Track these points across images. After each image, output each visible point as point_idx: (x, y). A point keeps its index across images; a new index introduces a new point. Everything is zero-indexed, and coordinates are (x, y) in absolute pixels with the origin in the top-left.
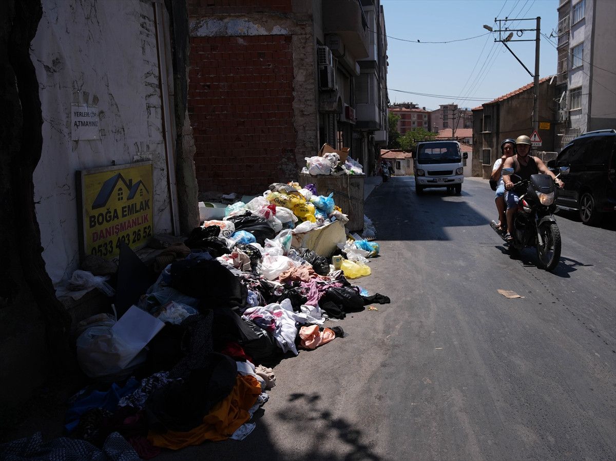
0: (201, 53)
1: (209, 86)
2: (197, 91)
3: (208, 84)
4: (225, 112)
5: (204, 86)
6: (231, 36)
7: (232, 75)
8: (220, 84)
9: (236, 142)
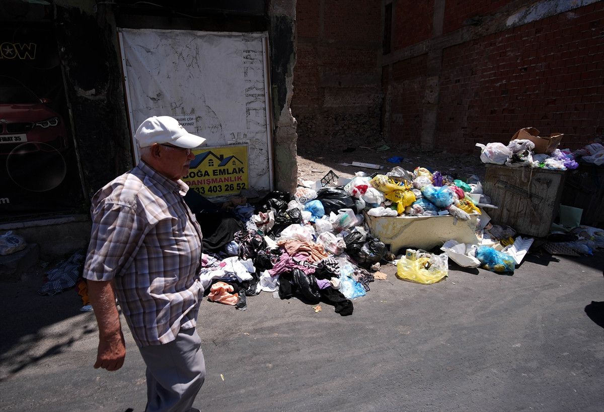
0: (525, 39)
1: (526, 69)
2: (514, 75)
3: (526, 67)
4: (537, 92)
5: (521, 69)
6: (561, 13)
7: (552, 54)
8: (538, 65)
9: (543, 120)
